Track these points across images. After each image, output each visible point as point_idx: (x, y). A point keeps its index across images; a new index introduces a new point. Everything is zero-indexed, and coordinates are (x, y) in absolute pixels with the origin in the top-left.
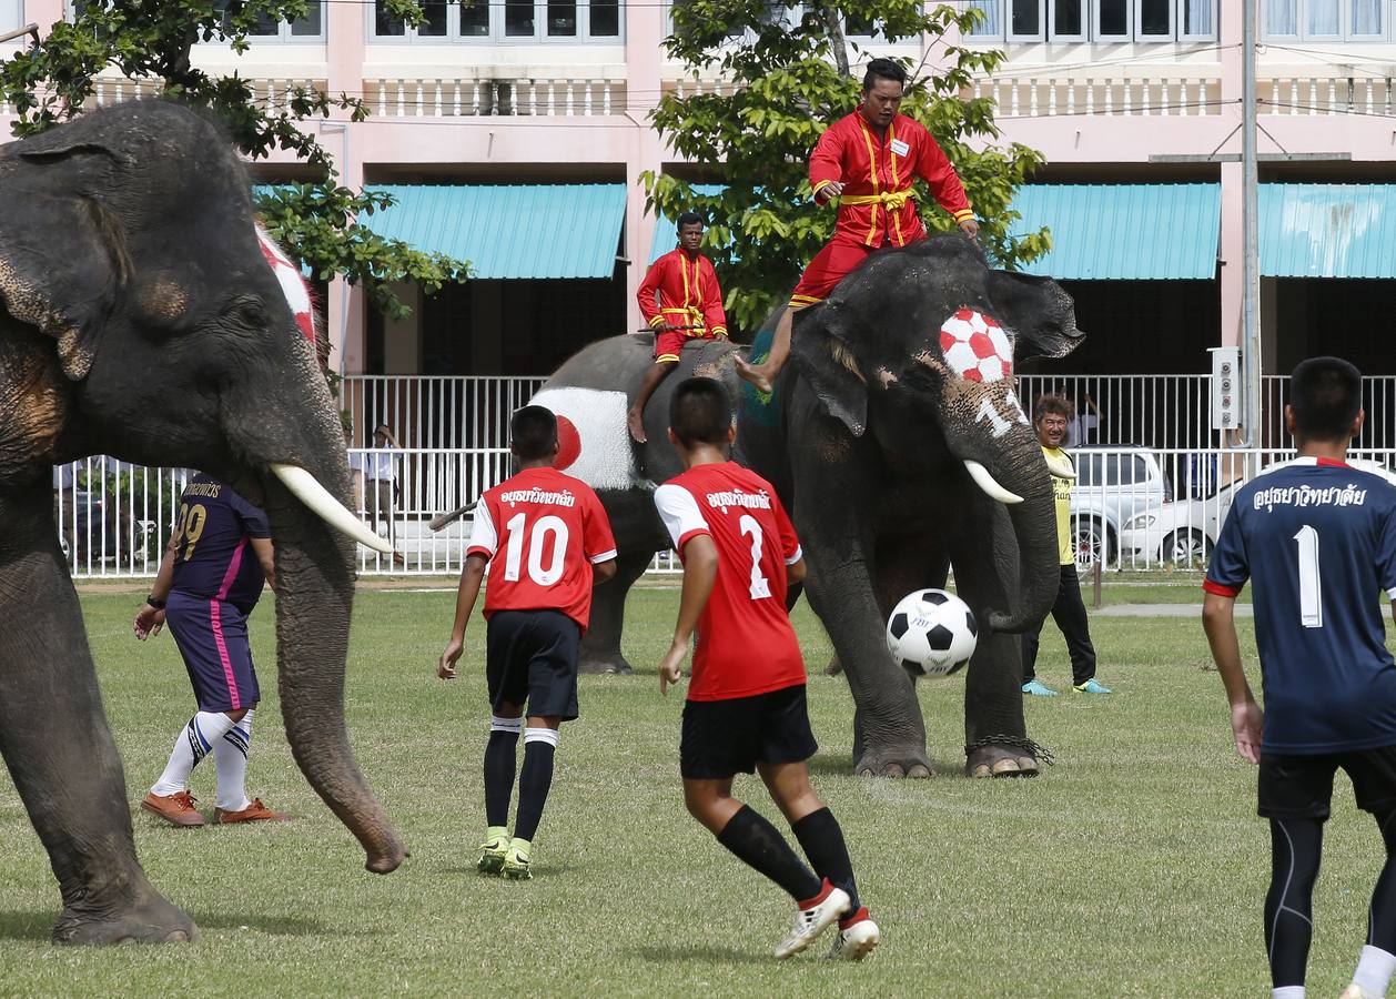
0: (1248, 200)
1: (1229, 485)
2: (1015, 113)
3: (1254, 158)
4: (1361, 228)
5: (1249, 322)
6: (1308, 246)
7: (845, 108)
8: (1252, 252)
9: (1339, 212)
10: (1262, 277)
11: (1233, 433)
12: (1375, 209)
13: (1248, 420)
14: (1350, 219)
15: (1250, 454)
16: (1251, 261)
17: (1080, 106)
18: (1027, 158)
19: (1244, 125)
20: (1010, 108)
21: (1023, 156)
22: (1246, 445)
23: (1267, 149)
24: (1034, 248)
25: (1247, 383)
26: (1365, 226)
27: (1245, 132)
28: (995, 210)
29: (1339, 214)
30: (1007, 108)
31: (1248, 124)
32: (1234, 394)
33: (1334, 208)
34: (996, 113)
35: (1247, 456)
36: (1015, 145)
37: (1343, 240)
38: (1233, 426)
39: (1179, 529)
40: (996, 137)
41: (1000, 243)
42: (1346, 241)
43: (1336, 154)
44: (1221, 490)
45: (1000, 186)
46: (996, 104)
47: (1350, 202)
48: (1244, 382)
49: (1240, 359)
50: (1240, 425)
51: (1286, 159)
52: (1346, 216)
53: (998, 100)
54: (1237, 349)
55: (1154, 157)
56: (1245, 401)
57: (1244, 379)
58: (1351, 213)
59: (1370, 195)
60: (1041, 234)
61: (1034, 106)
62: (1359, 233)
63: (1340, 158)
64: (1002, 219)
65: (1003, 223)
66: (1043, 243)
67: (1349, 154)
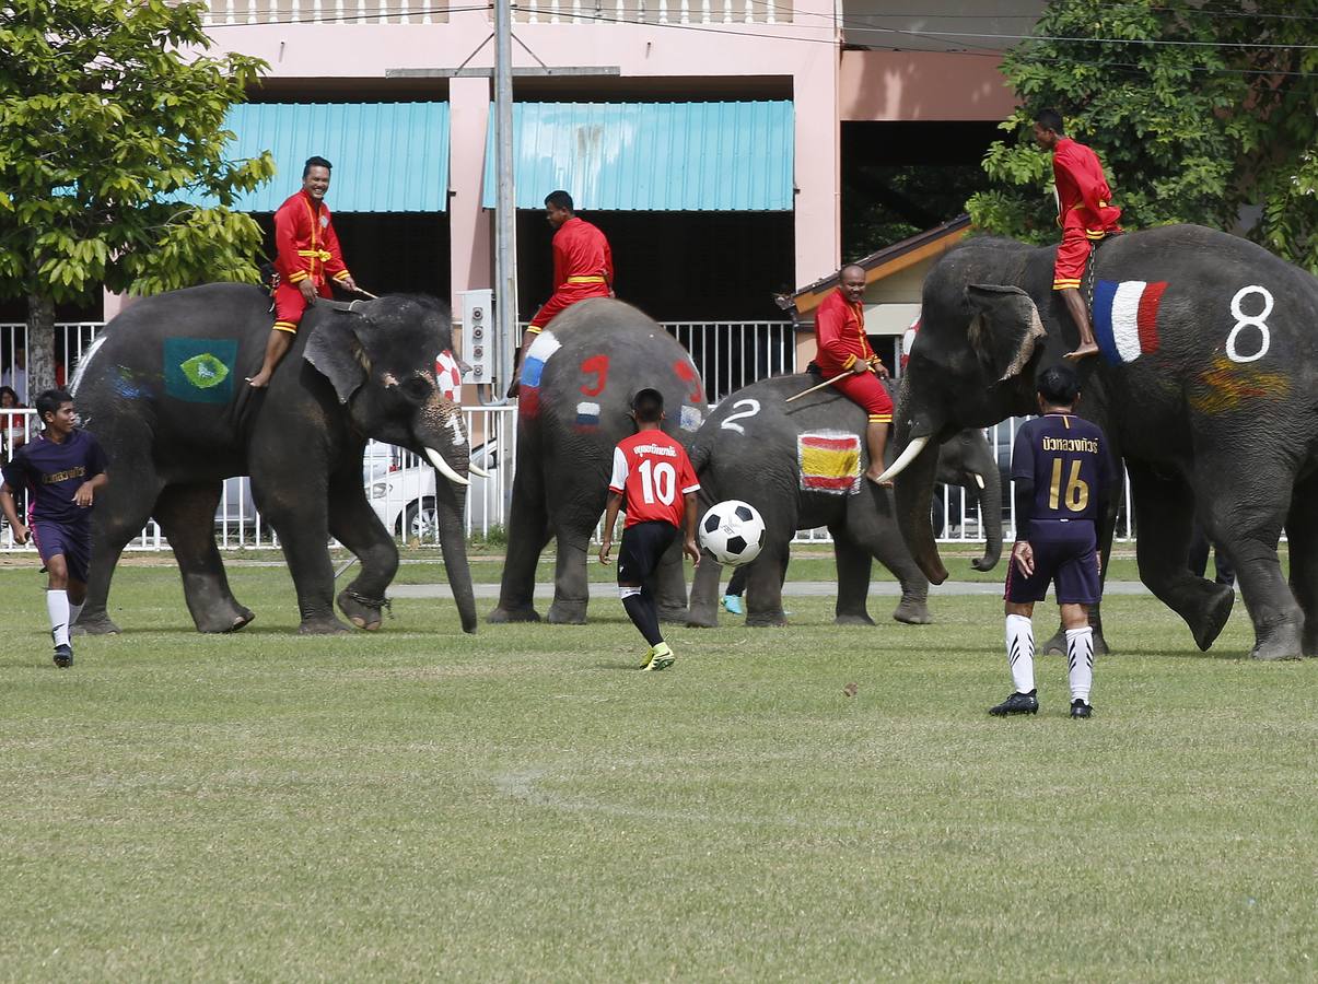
0: (502, 121)
1: (482, 446)
2: (231, 20)
3: (508, 72)
4: (613, 154)
5: (504, 261)
6: (552, 174)
7: (32, 14)
8: (506, 180)
9: (586, 133)
10: (518, 209)
11: (486, 388)
12: (628, 133)
13: (502, 374)
14: (600, 144)
15: (505, 412)
16: (506, 191)
17: (284, 12)
18: (248, 66)
19: (496, 35)
20: (224, 14)
21: (241, 66)
22: (501, 402)
23: (523, 62)
24: (255, 175)
25: (502, 331)
26: (617, 151)
27: (498, 43)
28: (206, 131)
29: (587, 137)
30: (221, 14)
31: (501, 34)
32: (486, 344)
33: (581, 131)
34: (207, 20)
35: (502, 413)
36: (231, 55)
37: (593, 167)
38: (486, 379)
39: (424, 498)
40: (207, 46)
41: (214, 169)
42: (596, 167)
43: (603, 68)
44: (473, 451)
45: (217, 99)
46: (207, 11)
47: (600, 123)
48: (498, 329)
49: (494, 303)
50: (494, 379)
51: (546, 74)
52: (595, 140)
53: (209, 6)
54: (490, 291)
55: (393, 71)
56: (499, 351)
57: (498, 325)
58: (601, 134)
59: (622, 115)
60: (262, 159)
61: (230, 12)
62: (611, 158)
63: (607, 72)
64: (214, 141)
65: (216, 145)
66: (265, 170)
67: (618, 68)
